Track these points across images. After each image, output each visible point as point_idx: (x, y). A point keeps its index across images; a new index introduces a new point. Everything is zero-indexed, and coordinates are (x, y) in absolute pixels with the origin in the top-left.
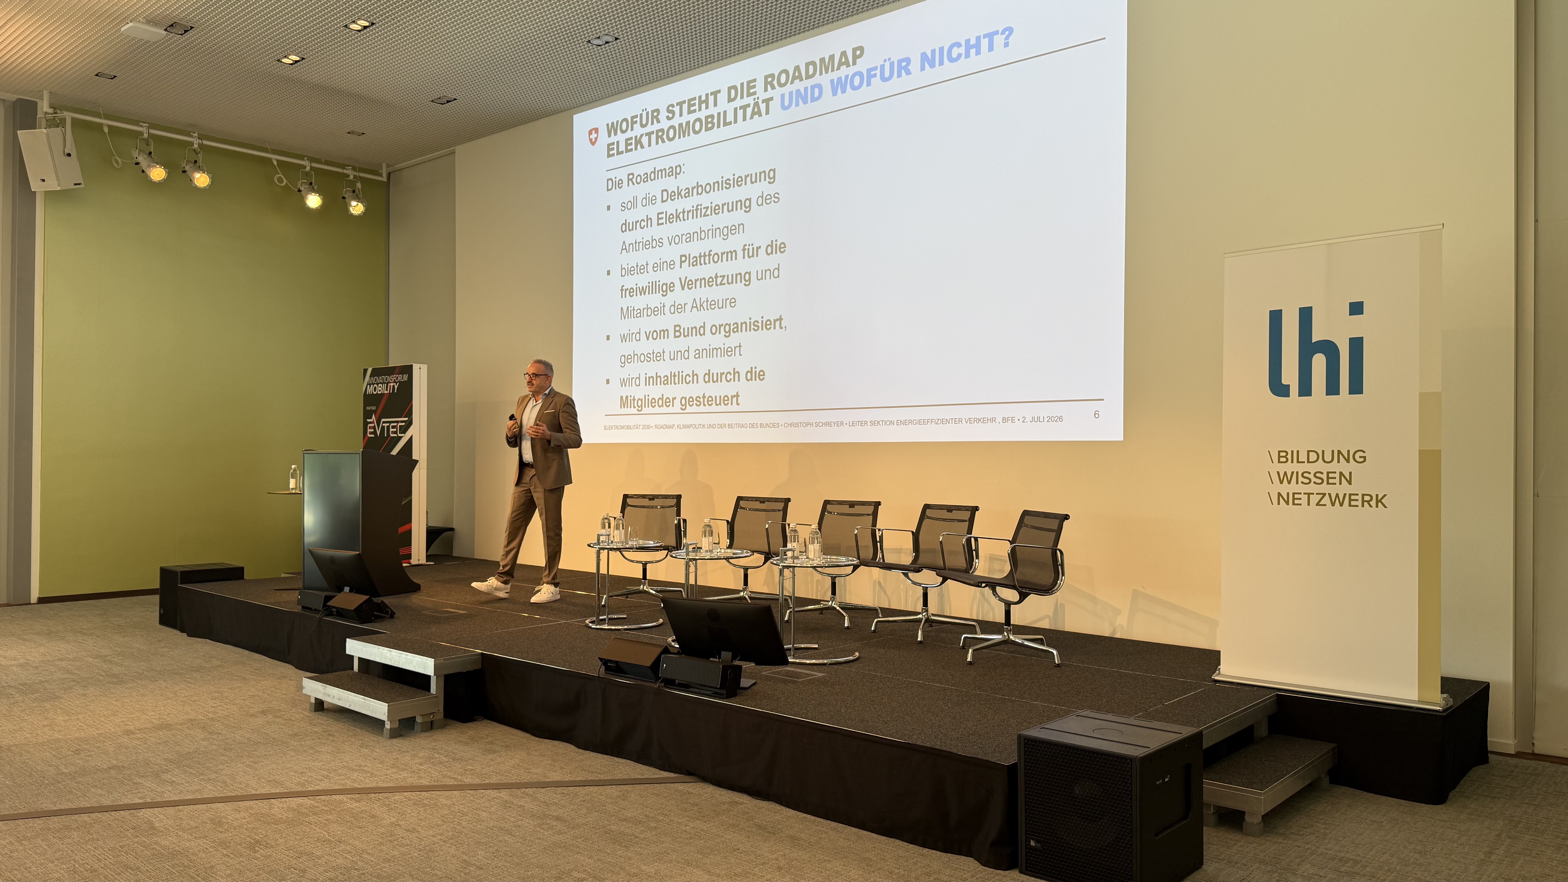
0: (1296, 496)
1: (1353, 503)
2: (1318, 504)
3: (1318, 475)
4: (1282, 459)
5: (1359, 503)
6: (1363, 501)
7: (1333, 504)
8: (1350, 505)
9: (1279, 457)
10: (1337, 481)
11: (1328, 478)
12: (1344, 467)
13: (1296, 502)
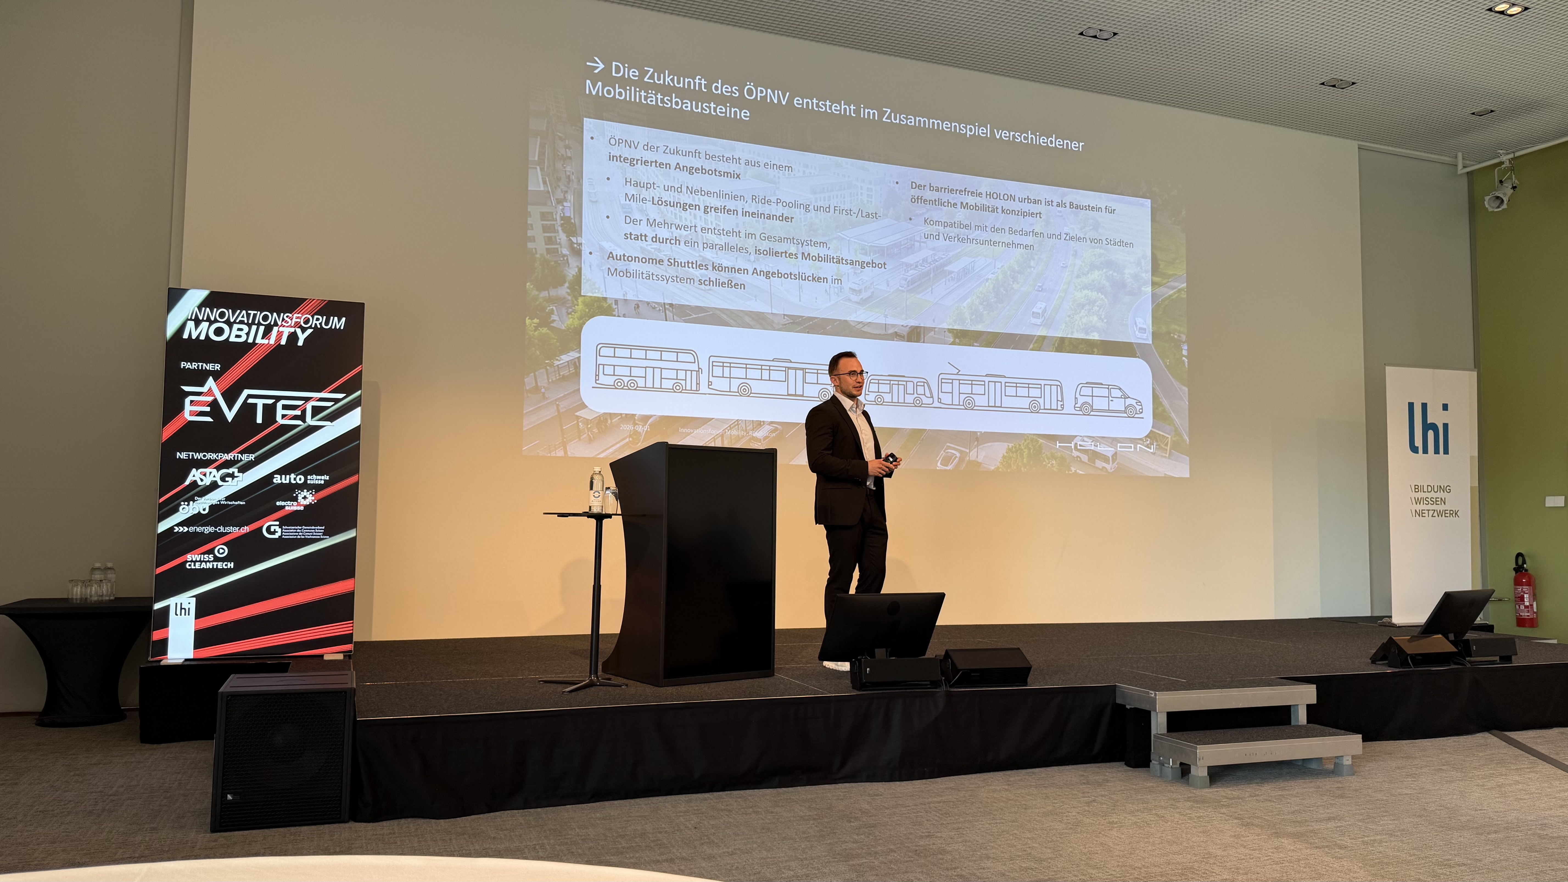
0: (1423, 512)
1: (1446, 515)
2: (1432, 516)
3: (1432, 499)
4: (1417, 490)
5: (1448, 515)
6: (1450, 514)
7: (1438, 516)
8: (1445, 516)
9: (1415, 489)
10: (1439, 503)
11: (1436, 501)
12: (1441, 495)
13: (1423, 515)
